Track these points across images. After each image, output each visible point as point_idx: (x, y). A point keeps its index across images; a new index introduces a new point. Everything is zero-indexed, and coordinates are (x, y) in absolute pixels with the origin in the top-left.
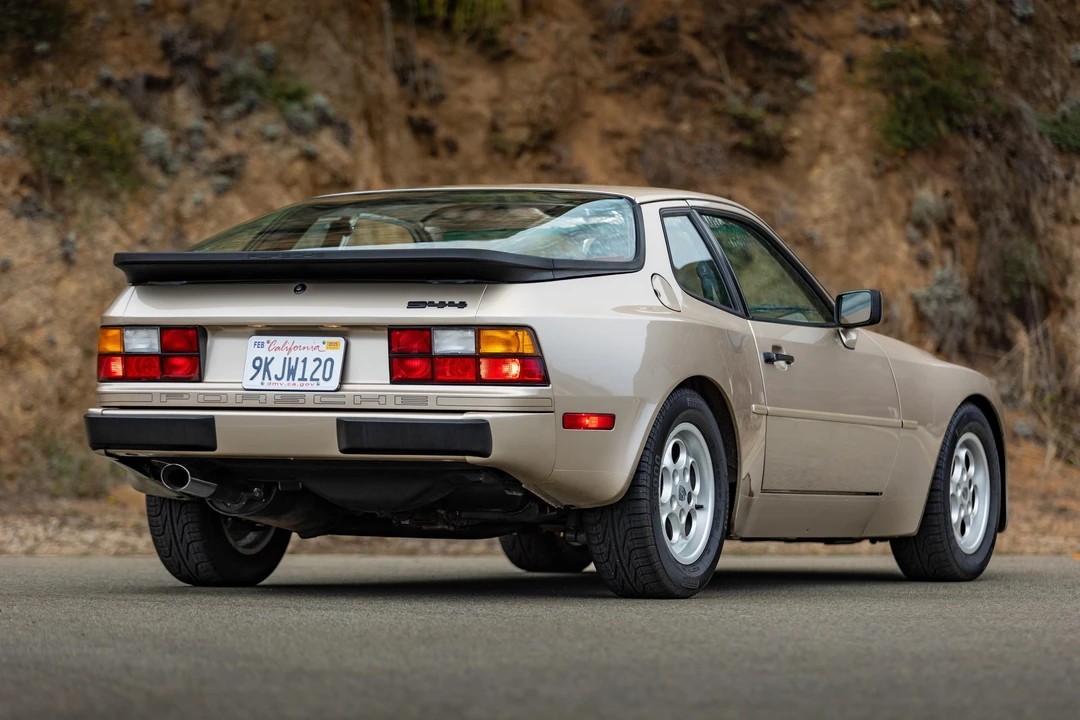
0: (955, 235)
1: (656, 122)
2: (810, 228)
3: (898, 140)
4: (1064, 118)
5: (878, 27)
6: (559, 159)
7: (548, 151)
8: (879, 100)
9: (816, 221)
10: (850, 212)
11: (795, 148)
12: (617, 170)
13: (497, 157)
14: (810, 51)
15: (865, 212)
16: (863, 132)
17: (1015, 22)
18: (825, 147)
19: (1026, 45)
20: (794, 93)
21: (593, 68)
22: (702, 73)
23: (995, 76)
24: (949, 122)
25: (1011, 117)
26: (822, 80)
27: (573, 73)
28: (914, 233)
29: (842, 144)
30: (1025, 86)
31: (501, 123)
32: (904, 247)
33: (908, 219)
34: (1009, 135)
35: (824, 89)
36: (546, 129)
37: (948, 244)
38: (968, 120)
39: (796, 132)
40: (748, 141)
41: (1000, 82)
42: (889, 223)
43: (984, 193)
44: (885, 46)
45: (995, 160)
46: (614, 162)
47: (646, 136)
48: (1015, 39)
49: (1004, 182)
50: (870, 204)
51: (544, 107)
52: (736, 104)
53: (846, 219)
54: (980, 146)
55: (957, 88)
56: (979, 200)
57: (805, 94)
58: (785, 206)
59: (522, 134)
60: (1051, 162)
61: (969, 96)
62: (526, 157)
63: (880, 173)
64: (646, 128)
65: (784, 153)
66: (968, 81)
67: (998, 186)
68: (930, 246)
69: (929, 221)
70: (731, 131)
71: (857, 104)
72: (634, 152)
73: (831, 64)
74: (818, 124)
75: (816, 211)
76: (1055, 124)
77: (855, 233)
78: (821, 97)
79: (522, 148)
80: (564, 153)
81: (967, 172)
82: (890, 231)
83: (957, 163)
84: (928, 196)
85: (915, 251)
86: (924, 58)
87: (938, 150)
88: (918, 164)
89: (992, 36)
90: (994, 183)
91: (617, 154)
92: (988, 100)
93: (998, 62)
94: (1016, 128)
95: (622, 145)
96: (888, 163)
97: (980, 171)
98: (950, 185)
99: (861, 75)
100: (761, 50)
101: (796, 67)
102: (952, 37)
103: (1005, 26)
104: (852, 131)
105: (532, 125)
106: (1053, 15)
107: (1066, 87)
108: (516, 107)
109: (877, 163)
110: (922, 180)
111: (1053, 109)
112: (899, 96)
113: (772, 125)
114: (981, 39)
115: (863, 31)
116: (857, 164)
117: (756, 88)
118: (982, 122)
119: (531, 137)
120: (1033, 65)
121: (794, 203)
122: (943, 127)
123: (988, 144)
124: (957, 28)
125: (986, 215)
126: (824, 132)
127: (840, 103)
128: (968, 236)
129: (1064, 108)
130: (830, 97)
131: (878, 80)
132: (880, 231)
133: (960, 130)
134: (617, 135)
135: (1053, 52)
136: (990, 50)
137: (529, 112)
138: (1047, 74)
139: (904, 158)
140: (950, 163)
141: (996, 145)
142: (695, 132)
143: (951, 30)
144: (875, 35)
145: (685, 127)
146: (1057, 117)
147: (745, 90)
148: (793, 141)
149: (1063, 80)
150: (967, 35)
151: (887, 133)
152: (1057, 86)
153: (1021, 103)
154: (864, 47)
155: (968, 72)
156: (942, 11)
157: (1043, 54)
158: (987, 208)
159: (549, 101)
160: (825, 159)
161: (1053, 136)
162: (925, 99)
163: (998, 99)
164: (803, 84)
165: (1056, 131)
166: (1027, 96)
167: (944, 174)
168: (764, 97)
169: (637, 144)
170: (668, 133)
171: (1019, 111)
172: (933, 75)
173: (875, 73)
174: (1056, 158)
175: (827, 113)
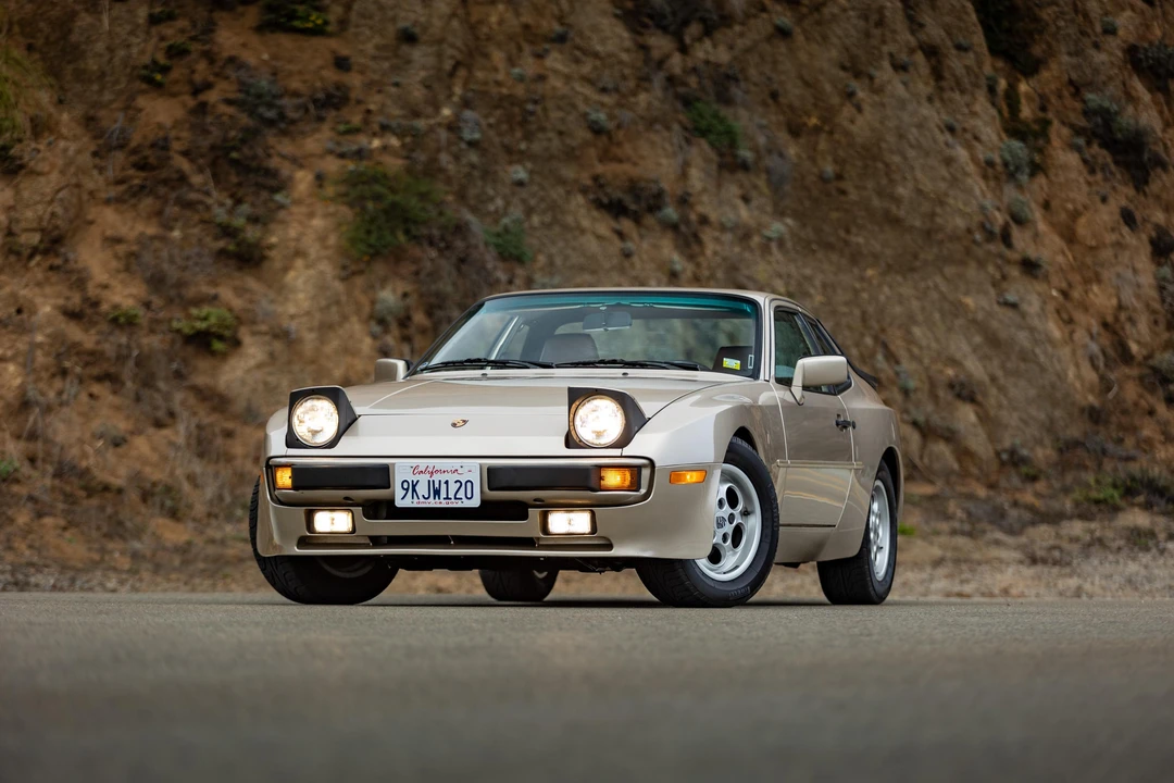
0: (412, 331)
1: (151, 230)
2: (286, 323)
3: (362, 247)
4: (506, 230)
5: (344, 149)
6: (66, 261)
7: (57, 255)
8: (346, 212)
9: (292, 317)
10: (322, 310)
11: (272, 253)
12: (118, 271)
13: (12, 258)
14: (286, 170)
15: (334, 309)
16: (332, 240)
17: (463, 146)
18: (299, 253)
19: (473, 166)
20: (271, 205)
21: (94, 181)
22: (191, 187)
23: (447, 193)
24: (407, 232)
25: (461, 229)
26: (296, 195)
27: (78, 186)
28: (377, 329)
29: (314, 250)
30: (472, 202)
31: (15, 229)
32: (368, 341)
33: (371, 317)
34: (459, 244)
35: (298, 202)
36: (56, 233)
37: (407, 339)
38: (425, 231)
39: (274, 240)
40: (231, 247)
41: (450, 198)
42: (354, 319)
43: (438, 294)
44: (351, 166)
45: (446, 266)
46: (114, 264)
47: (142, 241)
48: (464, 161)
49: (454, 284)
50: (338, 303)
51: (53, 214)
52: (220, 215)
53: (318, 316)
54: (433, 253)
55: (414, 202)
56: (433, 300)
57: (281, 207)
58: (264, 303)
59: (35, 238)
60: (495, 268)
61: (423, 209)
62: (38, 258)
63: (347, 276)
64: (142, 234)
65: (263, 258)
66: (423, 196)
67: (449, 289)
68: (390, 340)
69: (389, 318)
70: (216, 238)
71: (326, 216)
72: (132, 255)
73: (303, 180)
74: (292, 233)
75: (292, 310)
76: (498, 235)
77: (325, 328)
78: (295, 209)
79: (34, 251)
80: (71, 256)
81: (422, 276)
82: (356, 326)
83: (413, 268)
84: (389, 296)
85: (378, 343)
86: (385, 176)
87: (397, 256)
88: (380, 268)
89: (444, 158)
90: (446, 286)
91: (116, 256)
92: (441, 214)
93: (448, 181)
94: (464, 239)
95: (121, 249)
96: (353, 268)
97: (434, 275)
98: (409, 288)
99: (330, 190)
100: (241, 166)
101: (272, 182)
102: (407, 158)
103: (454, 149)
104: (322, 239)
105: (43, 230)
106: (497, 140)
107: (508, 204)
108: (29, 214)
109: (344, 268)
110: (384, 282)
111: (496, 221)
112: (364, 209)
113: (252, 233)
114: (434, 160)
115: (331, 152)
116: (326, 268)
117: (238, 202)
118: (436, 232)
119: (41, 241)
120: (479, 183)
121: (272, 301)
122: (402, 238)
123: (440, 251)
124: (413, 150)
125: (439, 313)
126: (297, 240)
127: (311, 215)
128: (423, 331)
129: (506, 221)
130: (303, 209)
131: (346, 195)
132: (347, 326)
133: (415, 239)
134: (118, 240)
135: (495, 172)
136: (442, 170)
137: (41, 219)
138: (491, 192)
139: (368, 263)
140: (407, 268)
141: (447, 253)
142: (185, 238)
143: (408, 152)
144: (342, 156)
145: (176, 234)
146: (499, 229)
147: (229, 202)
148: (271, 247)
149: (505, 198)
150: (422, 157)
151: (353, 241)
152: (499, 202)
153: (469, 217)
154: (332, 166)
155: (423, 189)
156: (400, 135)
157: (487, 174)
158: (440, 307)
159: (59, 210)
160: (299, 263)
161: (497, 246)
162: (386, 212)
163: (449, 212)
164: (279, 197)
165: (500, 241)
166: (474, 210)
167: (403, 278)
168: (245, 208)
169: (135, 248)
170: (162, 239)
171: (467, 224)
172: (393, 191)
173: (342, 189)
174: (501, 265)
175: (301, 223)
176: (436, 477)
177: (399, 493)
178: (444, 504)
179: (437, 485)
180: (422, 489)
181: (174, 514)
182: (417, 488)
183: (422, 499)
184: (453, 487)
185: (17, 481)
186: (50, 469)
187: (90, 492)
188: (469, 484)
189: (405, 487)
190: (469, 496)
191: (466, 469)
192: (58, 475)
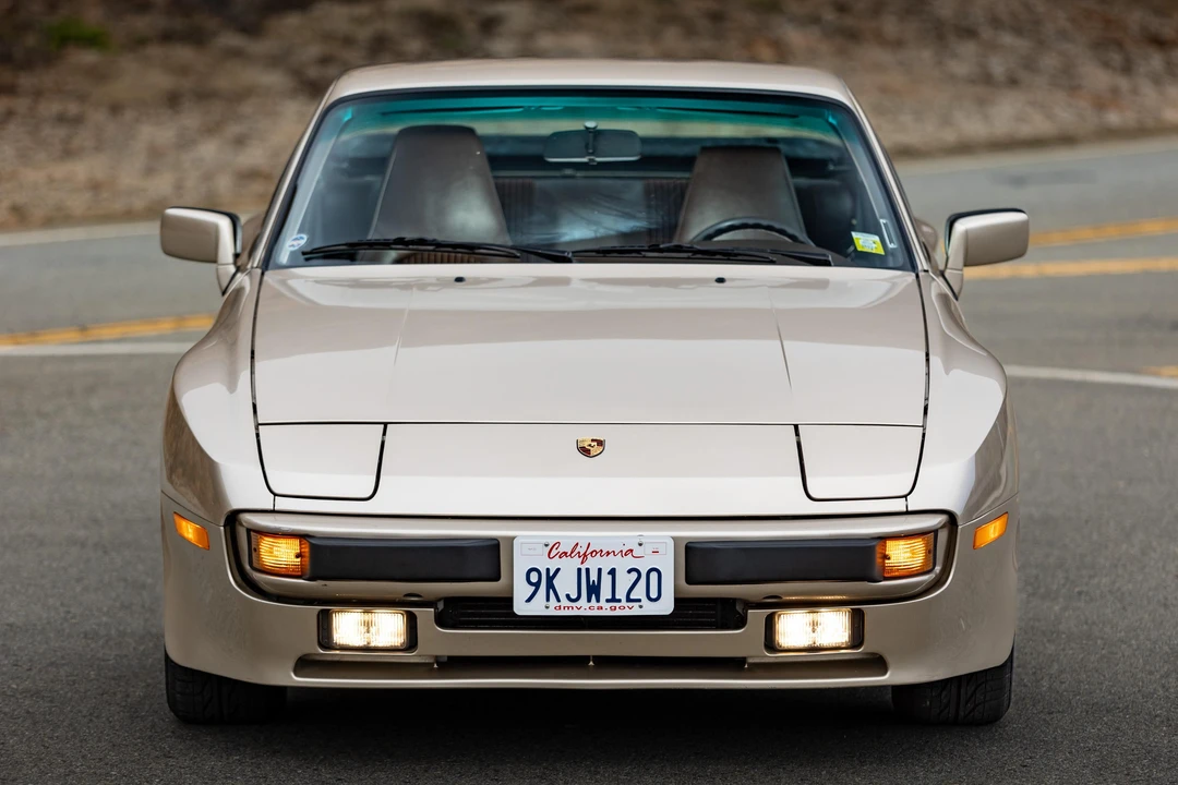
176: (593, 564)
177: (521, 590)
178: (606, 610)
179: (594, 577)
180: (566, 584)
182: (555, 582)
183: (565, 602)
184: (624, 582)
188: (654, 576)
189: (534, 577)
190: (654, 595)
191: (648, 549)
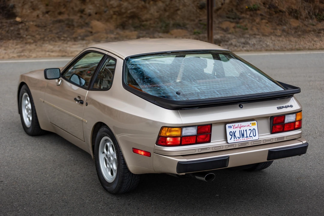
181: (297, 18)
185: (259, 10)
186: (267, 6)
187: (276, 12)
192: (269, 8)
